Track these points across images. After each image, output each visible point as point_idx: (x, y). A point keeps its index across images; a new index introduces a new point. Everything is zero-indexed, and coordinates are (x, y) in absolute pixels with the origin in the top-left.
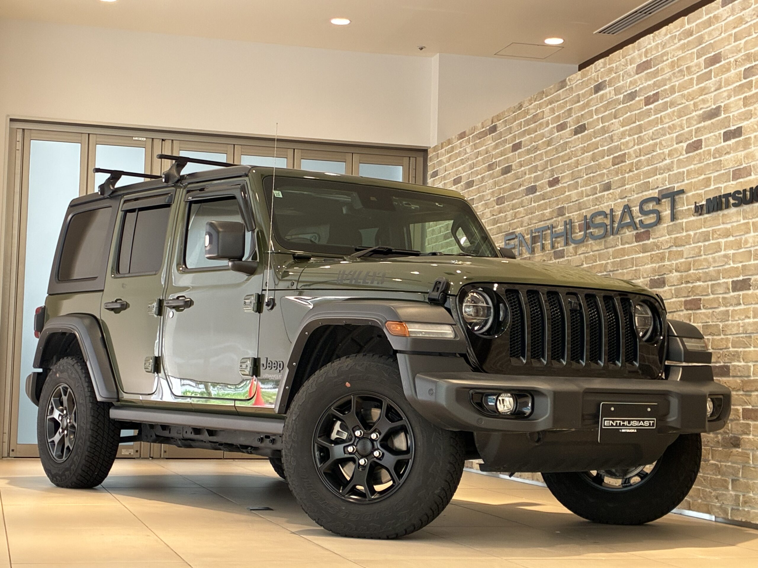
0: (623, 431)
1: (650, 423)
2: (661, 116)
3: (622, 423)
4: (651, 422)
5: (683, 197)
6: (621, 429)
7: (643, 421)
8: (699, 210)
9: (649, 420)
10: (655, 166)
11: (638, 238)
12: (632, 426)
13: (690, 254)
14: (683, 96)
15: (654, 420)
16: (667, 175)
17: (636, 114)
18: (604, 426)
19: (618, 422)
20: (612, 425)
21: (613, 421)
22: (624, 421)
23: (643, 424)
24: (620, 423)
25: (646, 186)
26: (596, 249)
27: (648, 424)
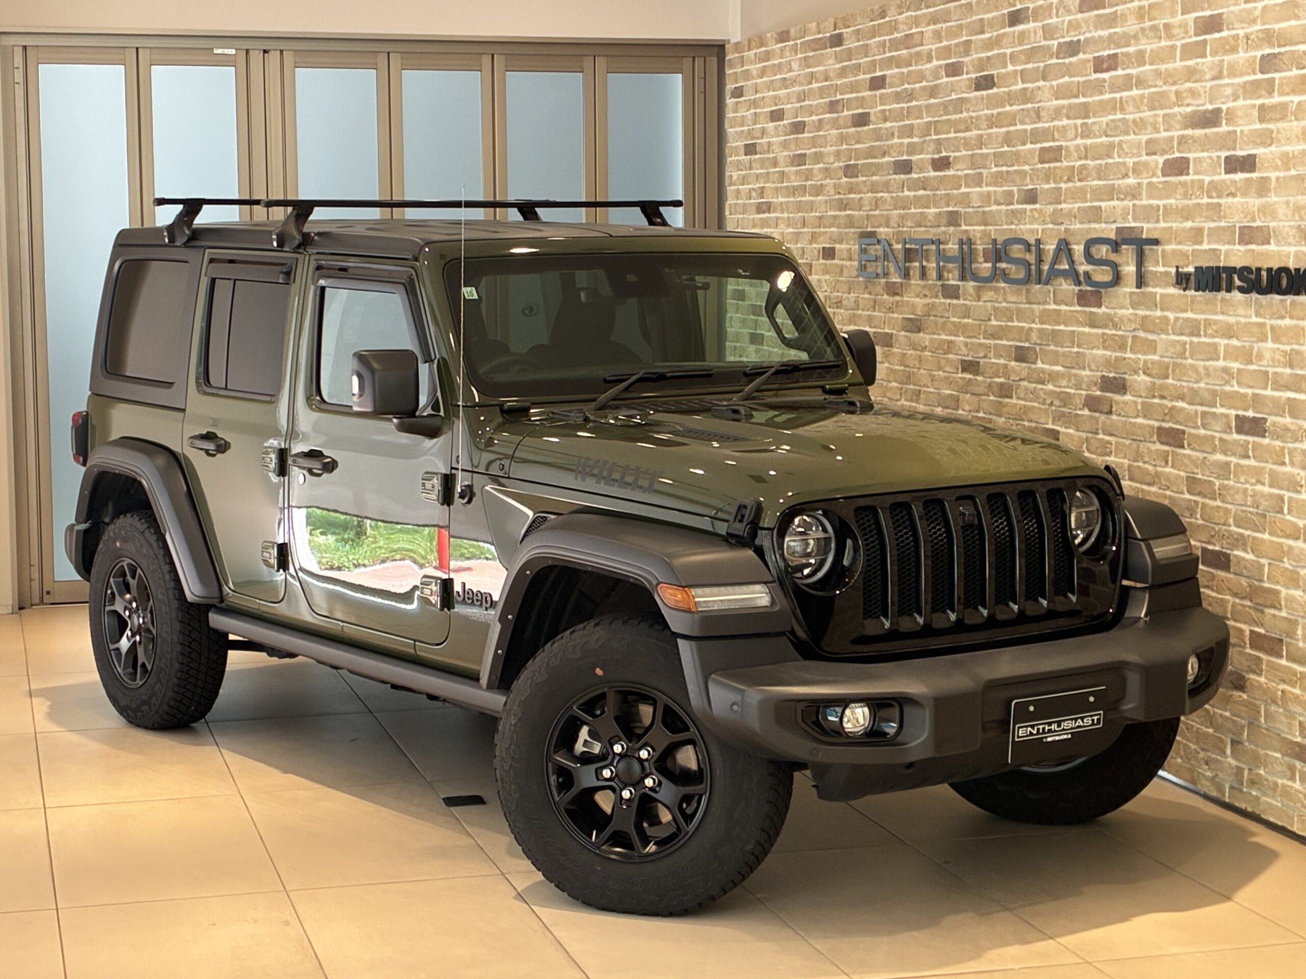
0: (1049, 739)
1: (1093, 720)
2: (1121, 98)
3: (1047, 728)
4: (1095, 718)
5: (1157, 251)
6: (1046, 737)
7: (1082, 719)
8: (1182, 280)
9: (1091, 716)
10: (1111, 182)
11: (1082, 299)
12: (1064, 730)
13: (1167, 351)
14: (1158, 73)
15: (1100, 714)
16: (1131, 204)
17: (1079, 83)
18: (1019, 737)
19: (1041, 727)
20: (1031, 734)
21: (1032, 727)
22: (1050, 724)
23: (1081, 724)
24: (1044, 729)
25: (1096, 215)
26: (1012, 300)
27: (1091, 722)
